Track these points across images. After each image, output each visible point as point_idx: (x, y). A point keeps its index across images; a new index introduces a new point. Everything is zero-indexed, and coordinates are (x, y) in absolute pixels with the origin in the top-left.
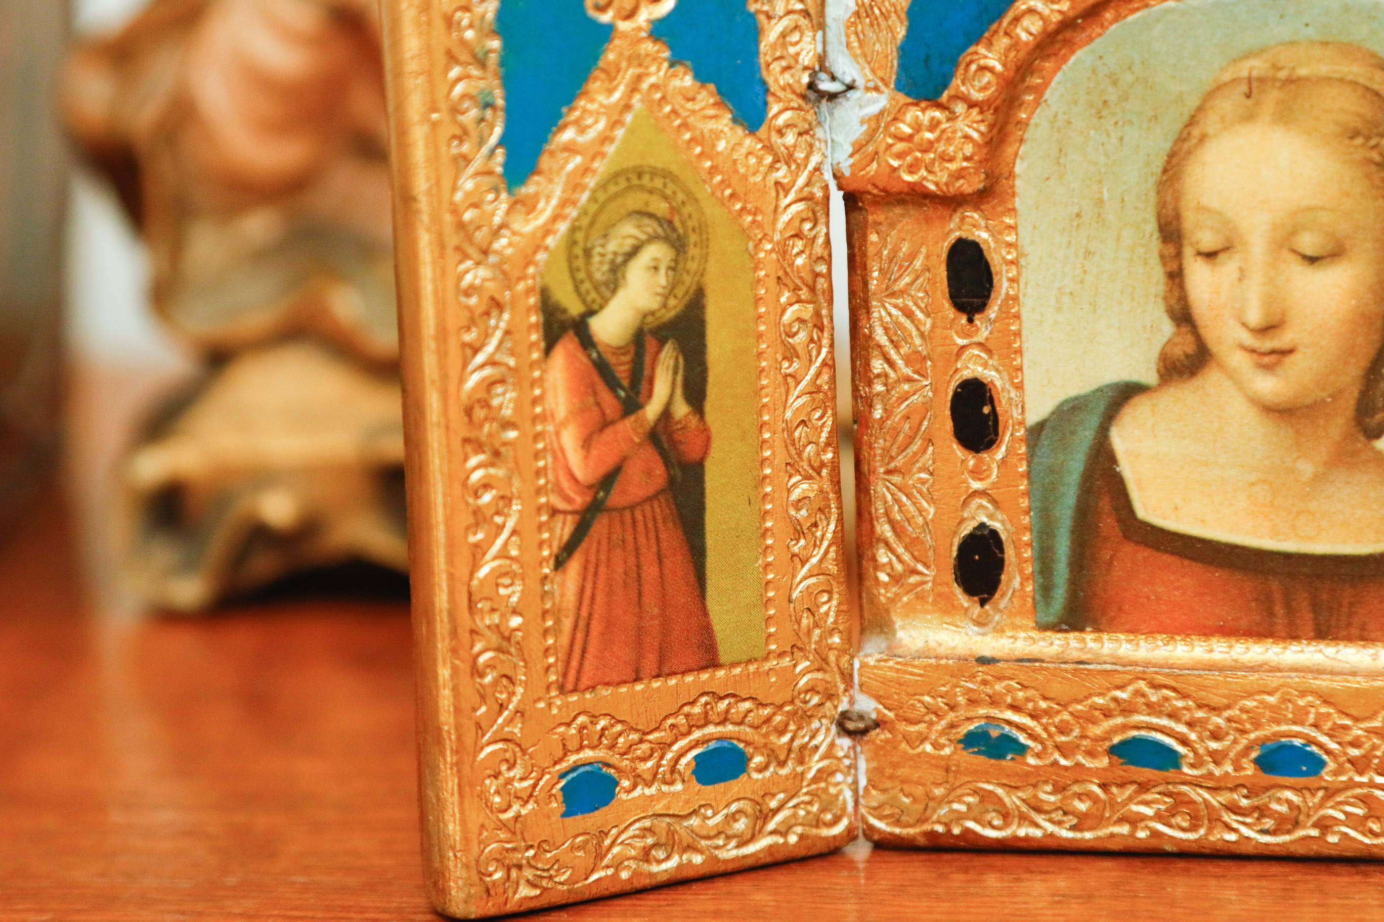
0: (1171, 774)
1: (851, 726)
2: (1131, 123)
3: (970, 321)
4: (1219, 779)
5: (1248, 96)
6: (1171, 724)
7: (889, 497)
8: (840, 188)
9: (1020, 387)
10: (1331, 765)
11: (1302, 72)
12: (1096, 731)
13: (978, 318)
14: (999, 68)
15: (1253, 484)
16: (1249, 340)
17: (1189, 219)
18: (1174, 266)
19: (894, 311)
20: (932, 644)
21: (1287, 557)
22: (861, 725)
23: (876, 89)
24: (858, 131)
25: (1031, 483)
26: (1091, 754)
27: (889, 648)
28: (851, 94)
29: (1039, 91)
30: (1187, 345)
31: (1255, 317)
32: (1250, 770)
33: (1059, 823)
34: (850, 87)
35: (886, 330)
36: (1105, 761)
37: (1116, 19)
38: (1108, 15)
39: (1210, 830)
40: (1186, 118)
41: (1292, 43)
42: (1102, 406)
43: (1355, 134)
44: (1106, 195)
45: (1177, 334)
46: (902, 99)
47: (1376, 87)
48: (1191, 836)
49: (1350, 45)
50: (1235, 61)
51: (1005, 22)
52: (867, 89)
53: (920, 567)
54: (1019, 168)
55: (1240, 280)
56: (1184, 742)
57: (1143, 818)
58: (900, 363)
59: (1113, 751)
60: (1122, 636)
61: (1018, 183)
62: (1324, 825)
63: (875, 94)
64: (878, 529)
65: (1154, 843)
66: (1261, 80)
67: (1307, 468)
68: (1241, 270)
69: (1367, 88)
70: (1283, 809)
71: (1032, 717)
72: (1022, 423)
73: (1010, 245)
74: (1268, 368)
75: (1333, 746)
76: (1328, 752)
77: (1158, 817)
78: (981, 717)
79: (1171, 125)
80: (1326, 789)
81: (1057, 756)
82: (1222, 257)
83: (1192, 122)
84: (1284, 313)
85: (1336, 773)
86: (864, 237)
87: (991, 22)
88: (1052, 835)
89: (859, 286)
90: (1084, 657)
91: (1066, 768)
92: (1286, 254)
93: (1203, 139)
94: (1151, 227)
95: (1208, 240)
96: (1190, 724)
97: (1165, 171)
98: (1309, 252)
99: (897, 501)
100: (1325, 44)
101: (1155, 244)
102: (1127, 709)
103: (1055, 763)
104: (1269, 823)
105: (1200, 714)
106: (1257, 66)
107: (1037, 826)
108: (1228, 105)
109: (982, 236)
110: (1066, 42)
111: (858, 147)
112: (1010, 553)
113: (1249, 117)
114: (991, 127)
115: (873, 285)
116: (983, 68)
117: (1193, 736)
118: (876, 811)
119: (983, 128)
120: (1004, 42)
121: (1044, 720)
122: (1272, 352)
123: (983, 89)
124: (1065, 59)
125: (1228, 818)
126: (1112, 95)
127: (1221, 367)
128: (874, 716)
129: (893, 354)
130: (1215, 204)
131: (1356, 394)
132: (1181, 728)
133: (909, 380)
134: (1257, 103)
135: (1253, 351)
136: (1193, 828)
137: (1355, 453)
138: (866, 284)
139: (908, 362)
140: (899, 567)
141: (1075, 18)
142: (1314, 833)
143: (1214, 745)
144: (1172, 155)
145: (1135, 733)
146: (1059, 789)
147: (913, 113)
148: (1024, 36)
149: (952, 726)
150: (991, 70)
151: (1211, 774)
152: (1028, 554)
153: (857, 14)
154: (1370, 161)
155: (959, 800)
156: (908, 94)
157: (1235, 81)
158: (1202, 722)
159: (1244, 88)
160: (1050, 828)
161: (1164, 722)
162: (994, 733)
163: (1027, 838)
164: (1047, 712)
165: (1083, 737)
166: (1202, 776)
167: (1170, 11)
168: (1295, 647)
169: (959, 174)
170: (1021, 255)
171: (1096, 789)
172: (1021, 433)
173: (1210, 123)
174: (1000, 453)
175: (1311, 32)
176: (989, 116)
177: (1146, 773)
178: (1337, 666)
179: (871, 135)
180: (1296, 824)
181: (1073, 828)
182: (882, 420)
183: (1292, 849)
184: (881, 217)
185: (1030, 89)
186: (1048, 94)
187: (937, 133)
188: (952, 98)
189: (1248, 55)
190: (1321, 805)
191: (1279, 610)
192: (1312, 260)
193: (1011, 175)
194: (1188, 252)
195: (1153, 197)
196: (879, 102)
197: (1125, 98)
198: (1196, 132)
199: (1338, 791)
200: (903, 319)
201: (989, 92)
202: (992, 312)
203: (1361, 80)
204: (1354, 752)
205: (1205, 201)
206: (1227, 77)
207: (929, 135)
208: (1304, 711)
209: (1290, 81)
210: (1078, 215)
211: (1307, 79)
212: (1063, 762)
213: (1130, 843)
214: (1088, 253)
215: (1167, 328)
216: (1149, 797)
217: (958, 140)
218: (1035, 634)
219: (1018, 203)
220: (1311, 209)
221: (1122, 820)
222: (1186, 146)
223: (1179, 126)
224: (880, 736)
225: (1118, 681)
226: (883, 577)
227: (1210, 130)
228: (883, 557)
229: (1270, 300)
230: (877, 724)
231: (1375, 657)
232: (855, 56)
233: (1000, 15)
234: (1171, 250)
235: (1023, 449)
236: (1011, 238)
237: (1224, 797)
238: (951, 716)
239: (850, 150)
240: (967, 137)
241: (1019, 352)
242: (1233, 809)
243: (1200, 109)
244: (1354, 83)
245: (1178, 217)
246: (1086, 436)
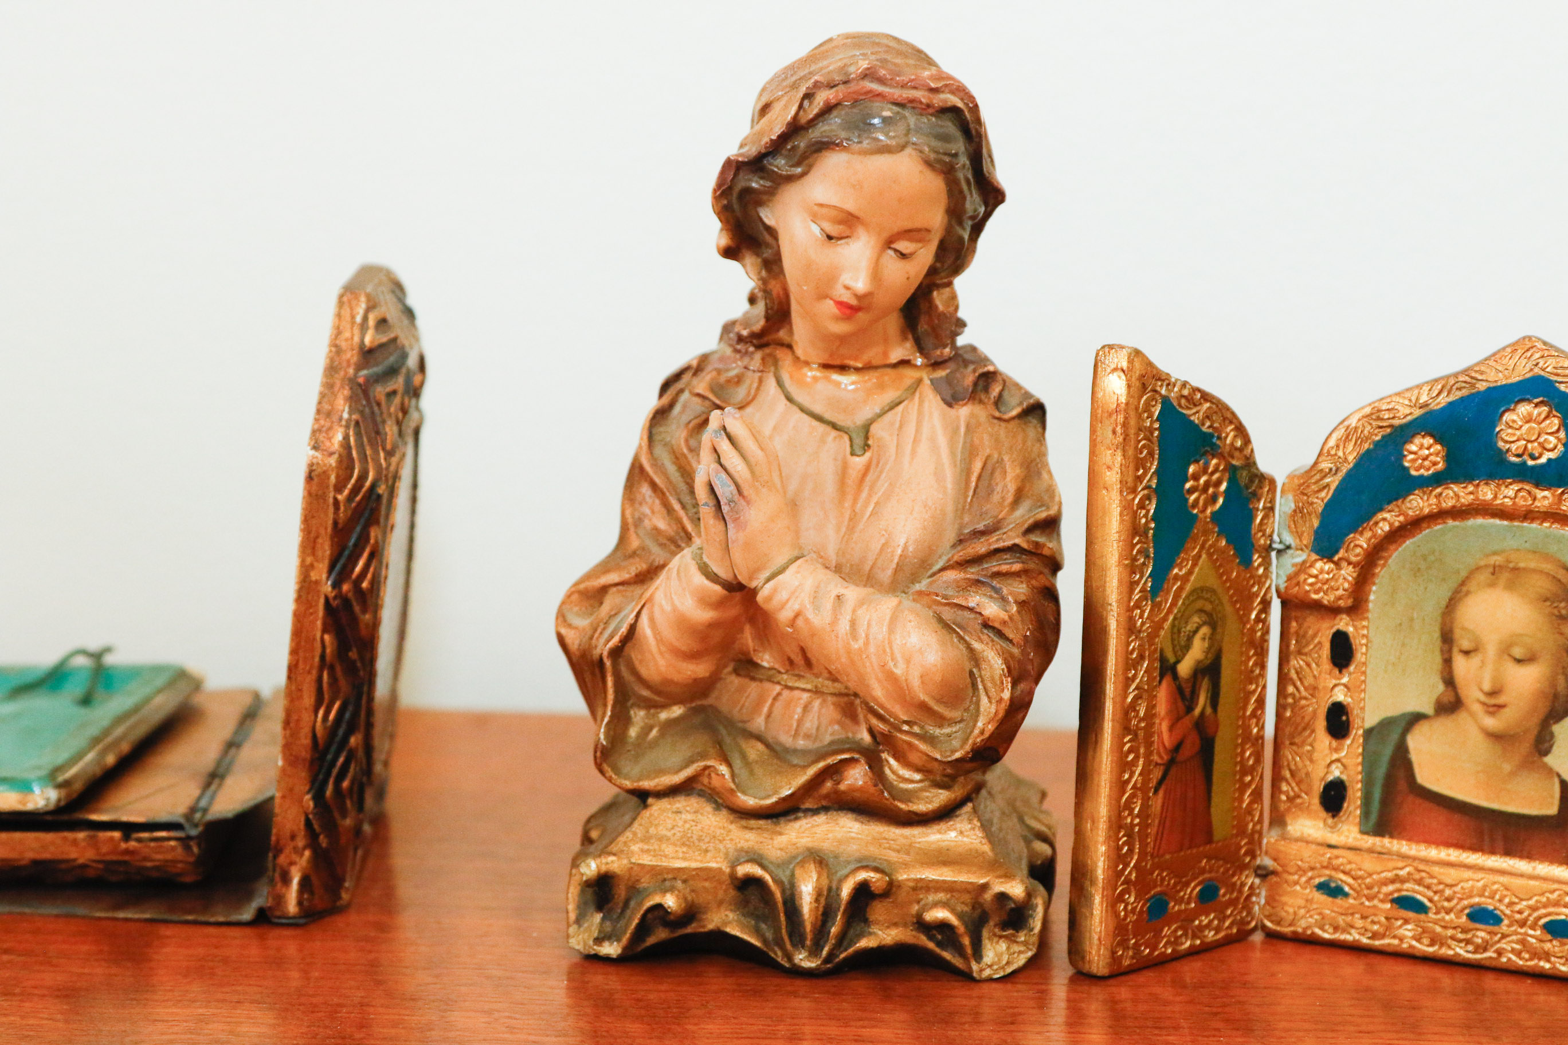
0: (1422, 917)
1: (1259, 872)
2: (1431, 580)
3: (1340, 672)
4: (1447, 922)
5: (1493, 574)
6: (1426, 890)
7: (1290, 757)
8: (1279, 596)
9: (1363, 709)
10: (1506, 922)
11: (1522, 565)
12: (1386, 889)
13: (1344, 671)
14: (1365, 546)
15: (1478, 772)
16: (1483, 698)
17: (1458, 633)
18: (1446, 656)
19: (1301, 663)
20: (1305, 835)
21: (1493, 812)
22: (1264, 872)
23: (1302, 550)
24: (1291, 570)
25: (1363, 758)
26: (1382, 901)
27: (1283, 834)
28: (1290, 552)
29: (1386, 559)
30: (1450, 697)
31: (1487, 686)
32: (1464, 918)
33: (1363, 935)
34: (1288, 547)
35: (1297, 673)
36: (1389, 906)
37: (1429, 527)
38: (1424, 525)
39: (1440, 948)
40: (1460, 581)
41: (1518, 550)
42: (1403, 724)
43: (1546, 600)
44: (1415, 615)
45: (1446, 691)
46: (1314, 557)
47: (1559, 577)
48: (1431, 950)
49: (1547, 554)
50: (1487, 556)
51: (1371, 523)
52: (1297, 549)
53: (1303, 795)
54: (1372, 597)
55: (1481, 667)
56: (1431, 900)
57: (1405, 937)
58: (1302, 689)
59: (1393, 901)
60: (1404, 843)
61: (1371, 605)
62: (1500, 953)
63: (1299, 552)
64: (1283, 773)
65: (1410, 951)
66: (1500, 566)
67: (1507, 767)
68: (1483, 662)
69: (1554, 577)
70: (1479, 941)
71: (1354, 879)
72: (1362, 727)
73: (1363, 636)
74: (1492, 714)
75: (1508, 912)
76: (1505, 915)
77: (1414, 938)
78: (1325, 875)
79: (1452, 583)
80: (1502, 934)
81: (1364, 899)
82: (1473, 654)
83: (1463, 583)
84: (1502, 687)
85: (1509, 926)
86: (1289, 623)
87: (1363, 523)
88: (1358, 941)
89: (1284, 648)
90: (1384, 851)
91: (1369, 907)
92: (1506, 657)
93: (1468, 593)
94: (1437, 634)
95: (1466, 645)
96: (1436, 893)
97: (1447, 607)
98: (1518, 657)
99: (1293, 759)
100: (1535, 552)
101: (1438, 643)
102: (1403, 881)
103: (1362, 903)
104: (1470, 948)
105: (1441, 887)
106: (1498, 559)
107: (1350, 934)
108: (1483, 577)
109: (1350, 630)
110: (1401, 536)
111: (1290, 578)
112: (1350, 793)
113: (1492, 585)
114: (1359, 575)
115: (1292, 647)
116: (1356, 546)
117: (1436, 898)
118: (1268, 917)
119: (1355, 575)
120: (1368, 534)
121: (1359, 881)
122: (1494, 706)
123: (1357, 555)
124: (1400, 546)
125: (1450, 941)
126: (1423, 565)
127: (1468, 710)
128: (1271, 868)
129: (1298, 683)
130: (1471, 626)
131: (1535, 732)
132: (1430, 894)
133: (1306, 698)
134: (1497, 578)
135: (1484, 704)
136: (1431, 945)
137: (1533, 762)
138: (1288, 646)
139: (1306, 689)
140: (1292, 794)
141: (1407, 525)
142: (1494, 955)
143: (1446, 904)
144: (1451, 600)
145: (1404, 893)
146: (1364, 917)
147: (1319, 564)
148: (1379, 531)
149: (1311, 878)
150: (1361, 547)
151: (1443, 920)
152: (1359, 794)
153: (1295, 511)
154: (1553, 614)
155: (1311, 916)
156: (1318, 554)
157: (1487, 566)
158: (1442, 892)
159: (1491, 570)
160: (1357, 937)
161: (1421, 889)
162: (1333, 885)
163: (1344, 941)
164: (1360, 877)
165: (1379, 892)
166: (1439, 920)
167: (1457, 527)
168: (1493, 858)
169: (1340, 598)
170: (1368, 641)
171: (1383, 919)
172: (1361, 732)
173: (1472, 585)
174: (1348, 742)
175: (1527, 545)
176: (1357, 569)
177: (1411, 915)
178: (1514, 870)
179: (1297, 574)
180: (1485, 950)
181: (1369, 938)
182: (1290, 718)
183: (1483, 962)
184: (1299, 614)
185: (1380, 558)
186: (1390, 561)
187: (1331, 575)
188: (1340, 559)
189: (1495, 553)
190: (1499, 941)
191: (1486, 838)
192: (1519, 661)
193: (1367, 601)
194: (1455, 650)
195: (1439, 619)
196: (1300, 557)
197: (1429, 568)
198: (1464, 589)
199: (1508, 936)
200: (1305, 667)
201: (1359, 558)
202: (1352, 668)
203: (1552, 573)
204: (1518, 916)
205: (1467, 625)
206: (1482, 563)
207: (1326, 576)
208: (1495, 892)
209: (1515, 569)
210: (1400, 624)
211: (1524, 569)
212: (1367, 903)
213: (1398, 949)
214: (1403, 645)
215: (1441, 687)
216: (1409, 927)
217: (1341, 580)
218: (1359, 836)
219: (1370, 615)
220: (1521, 635)
221: (1394, 937)
222: (1458, 596)
223: (1455, 585)
224: (1274, 879)
225: (1400, 864)
226: (1284, 797)
227: (1472, 589)
228: (1284, 787)
229: (1495, 679)
230: (1274, 873)
231: (1534, 868)
232: (1291, 532)
233: (1369, 519)
234: (1446, 647)
235: (1361, 740)
236: (1365, 632)
237: (1450, 932)
238: (1310, 874)
239: (1285, 579)
240: (1345, 579)
241: (1364, 691)
242: (1453, 938)
243: (1468, 578)
244: (1548, 574)
245: (1451, 631)
246: (1394, 737)
